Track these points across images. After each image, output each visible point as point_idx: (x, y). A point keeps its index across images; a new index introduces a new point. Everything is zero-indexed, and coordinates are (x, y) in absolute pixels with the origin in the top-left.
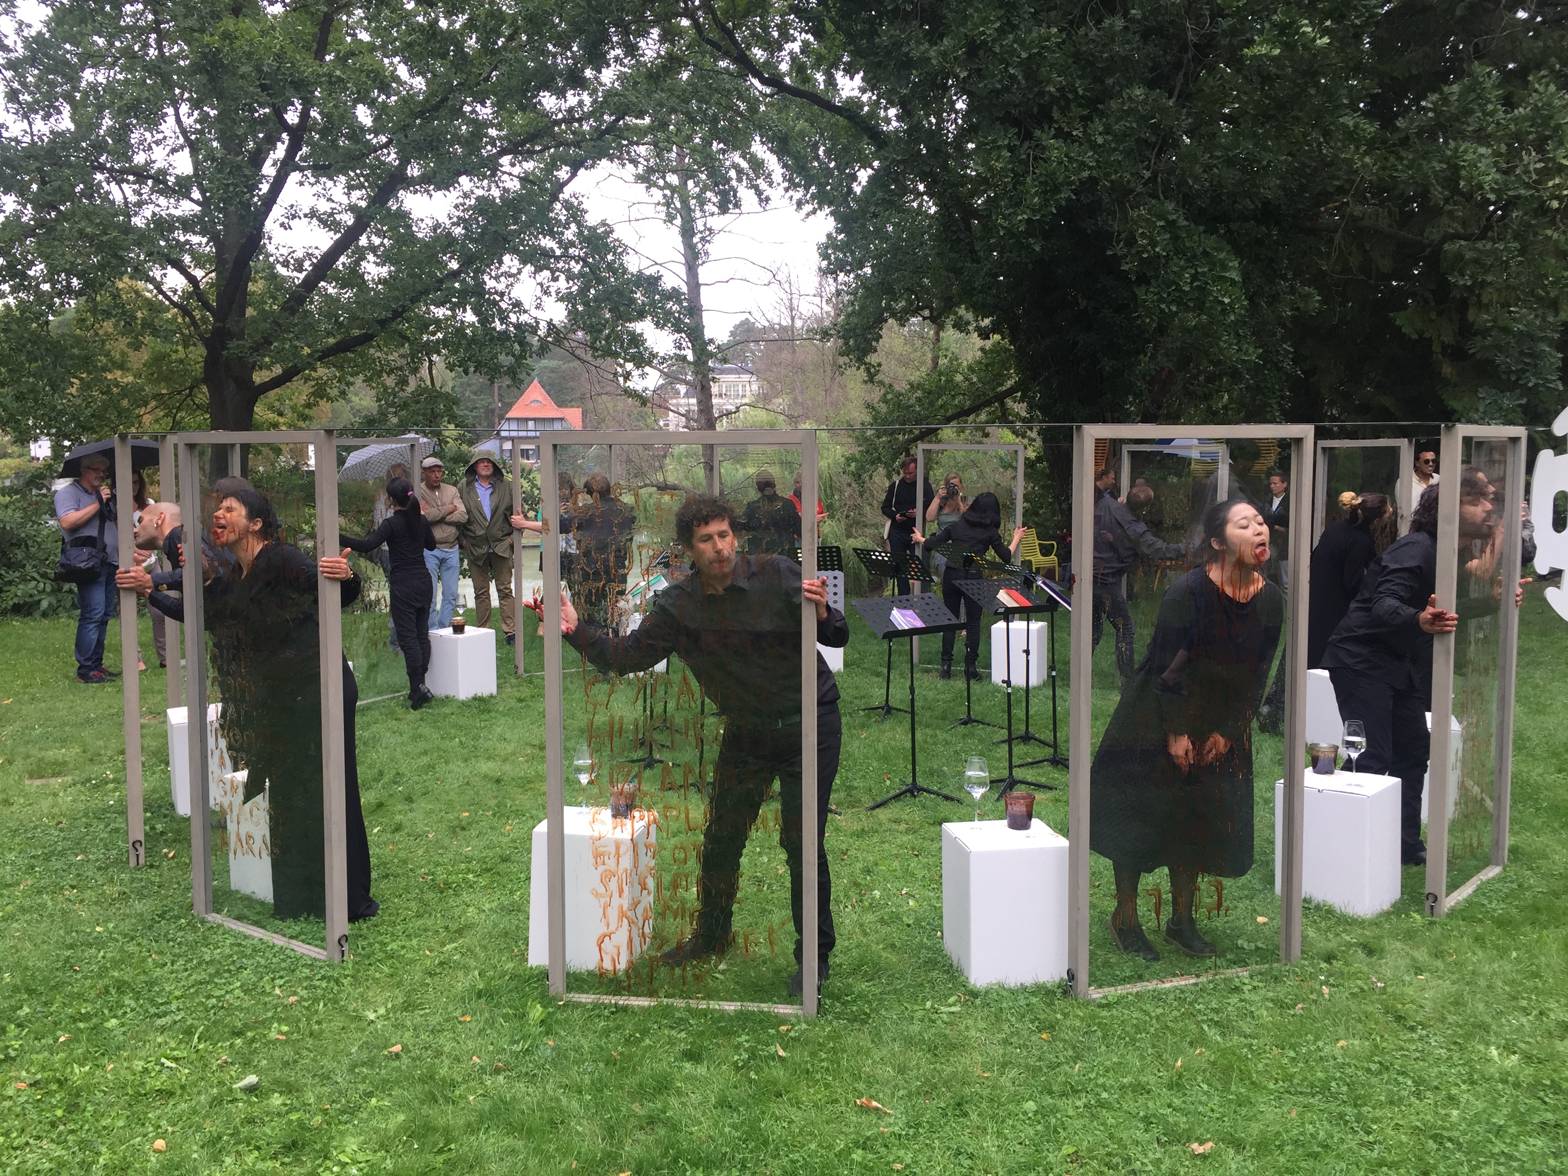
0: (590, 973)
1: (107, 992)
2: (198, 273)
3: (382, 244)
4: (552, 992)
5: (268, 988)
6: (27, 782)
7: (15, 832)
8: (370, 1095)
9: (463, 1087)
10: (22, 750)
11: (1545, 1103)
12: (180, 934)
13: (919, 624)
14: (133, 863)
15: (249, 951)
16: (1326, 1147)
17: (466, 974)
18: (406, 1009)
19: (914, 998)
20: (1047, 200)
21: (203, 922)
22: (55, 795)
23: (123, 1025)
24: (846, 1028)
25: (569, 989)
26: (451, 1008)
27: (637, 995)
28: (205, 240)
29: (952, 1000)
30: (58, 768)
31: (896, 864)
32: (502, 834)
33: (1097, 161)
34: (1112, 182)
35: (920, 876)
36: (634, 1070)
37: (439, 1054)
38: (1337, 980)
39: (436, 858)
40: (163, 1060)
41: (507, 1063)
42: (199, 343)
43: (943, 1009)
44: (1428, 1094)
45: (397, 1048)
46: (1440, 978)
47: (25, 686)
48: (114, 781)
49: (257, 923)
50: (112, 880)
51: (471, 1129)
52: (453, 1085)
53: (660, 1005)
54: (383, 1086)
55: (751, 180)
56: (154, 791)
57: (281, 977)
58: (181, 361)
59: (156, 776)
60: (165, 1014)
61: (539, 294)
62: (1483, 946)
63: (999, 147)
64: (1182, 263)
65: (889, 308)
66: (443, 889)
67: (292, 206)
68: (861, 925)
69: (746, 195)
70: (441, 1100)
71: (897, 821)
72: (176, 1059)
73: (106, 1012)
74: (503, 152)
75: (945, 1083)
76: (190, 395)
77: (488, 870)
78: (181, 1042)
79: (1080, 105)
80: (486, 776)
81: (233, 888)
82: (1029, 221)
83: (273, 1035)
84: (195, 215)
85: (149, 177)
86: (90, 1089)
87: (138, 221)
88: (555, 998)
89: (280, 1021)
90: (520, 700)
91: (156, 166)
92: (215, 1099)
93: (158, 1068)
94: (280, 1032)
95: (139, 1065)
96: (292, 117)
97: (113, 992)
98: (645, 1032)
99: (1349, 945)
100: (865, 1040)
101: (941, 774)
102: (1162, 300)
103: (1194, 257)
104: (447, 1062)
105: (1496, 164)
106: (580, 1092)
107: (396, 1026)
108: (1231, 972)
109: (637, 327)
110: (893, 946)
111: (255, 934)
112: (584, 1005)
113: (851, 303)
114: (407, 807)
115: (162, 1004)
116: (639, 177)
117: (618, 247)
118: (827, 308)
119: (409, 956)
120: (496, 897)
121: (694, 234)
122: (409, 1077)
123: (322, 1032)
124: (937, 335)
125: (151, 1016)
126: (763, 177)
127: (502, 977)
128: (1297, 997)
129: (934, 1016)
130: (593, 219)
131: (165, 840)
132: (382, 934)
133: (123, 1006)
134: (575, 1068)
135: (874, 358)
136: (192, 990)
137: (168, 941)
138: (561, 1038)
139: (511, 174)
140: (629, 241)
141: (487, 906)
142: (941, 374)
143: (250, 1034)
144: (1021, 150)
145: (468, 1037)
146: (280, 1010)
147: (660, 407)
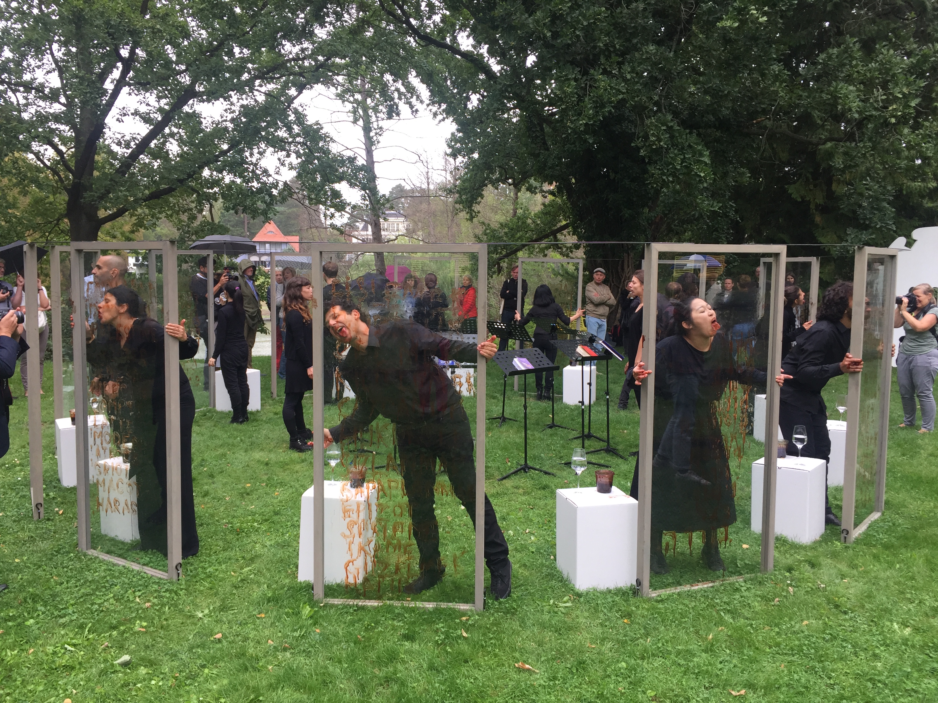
0: (338, 585)
1: (25, 601)
2: (63, 148)
3: (178, 133)
4: (316, 598)
5: (131, 598)
8: (204, 666)
9: (264, 660)
11: (931, 657)
12: (70, 563)
13: (531, 367)
14: (36, 517)
15: (117, 574)
16: (807, 688)
17: (259, 587)
18: (222, 610)
19: (542, 598)
20: (597, 112)
21: (85, 555)
23: (37, 623)
24: (502, 618)
25: (326, 595)
26: (251, 609)
27: (370, 598)
28: (68, 128)
29: (565, 599)
31: (520, 514)
32: (273, 498)
33: (627, 89)
34: (635, 102)
35: (536, 521)
36: (373, 647)
37: (246, 639)
38: (797, 583)
39: (232, 513)
40: (66, 646)
41: (291, 644)
42: (64, 192)
43: (561, 605)
44: (862, 653)
45: (219, 636)
46: (856, 581)
48: (20, 465)
49: (120, 556)
50: (23, 529)
51: (273, 687)
52: (258, 659)
53: (385, 605)
54: (213, 661)
55: (407, 99)
56: (47, 471)
57: (139, 591)
58: (51, 203)
59: (47, 462)
60: (65, 616)
61: (278, 165)
62: (879, 561)
63: (568, 79)
64: (676, 151)
65: (488, 178)
66: (239, 532)
67: (124, 108)
69: (403, 107)
70: (251, 669)
71: (517, 487)
72: (74, 645)
73: (26, 614)
74: (256, 78)
75: (570, 652)
76: (57, 224)
77: (266, 520)
78: (77, 633)
79: (617, 55)
80: (259, 461)
81: (103, 532)
82: (586, 125)
83: (137, 628)
84: (63, 113)
85: (33, 88)
86: (18, 666)
87: (26, 116)
88: (318, 602)
89: (141, 619)
90: (276, 414)
91: (38, 81)
92: (102, 671)
93: (63, 651)
94: (142, 627)
95: (50, 649)
96: (125, 53)
97: (30, 601)
98: (377, 623)
99: (800, 562)
100: (516, 625)
101: (540, 458)
102: (663, 174)
103: (683, 148)
104: (252, 644)
105: (858, 96)
106: (340, 662)
107: (216, 621)
108: (733, 579)
109: (337, 186)
110: (525, 565)
111: (120, 563)
112: (337, 606)
113: (466, 174)
114: (211, 481)
115: (62, 609)
116: (338, 95)
117: (325, 138)
118: (449, 177)
119: (221, 575)
120: (273, 537)
121: (371, 130)
122: (229, 655)
123: (168, 626)
124: (517, 194)
125: (56, 617)
126: (415, 97)
127: (282, 588)
128: (775, 594)
129: (556, 609)
130: (310, 120)
131: (56, 503)
132: (202, 562)
133: (37, 610)
134: (335, 647)
135: (476, 208)
136: (81, 600)
137: (63, 568)
138: (324, 628)
139: (260, 91)
140: (333, 134)
141: (268, 543)
142: (519, 218)
143: (122, 628)
144: (582, 81)
145: (264, 627)
146: (140, 612)
147: (350, 236)
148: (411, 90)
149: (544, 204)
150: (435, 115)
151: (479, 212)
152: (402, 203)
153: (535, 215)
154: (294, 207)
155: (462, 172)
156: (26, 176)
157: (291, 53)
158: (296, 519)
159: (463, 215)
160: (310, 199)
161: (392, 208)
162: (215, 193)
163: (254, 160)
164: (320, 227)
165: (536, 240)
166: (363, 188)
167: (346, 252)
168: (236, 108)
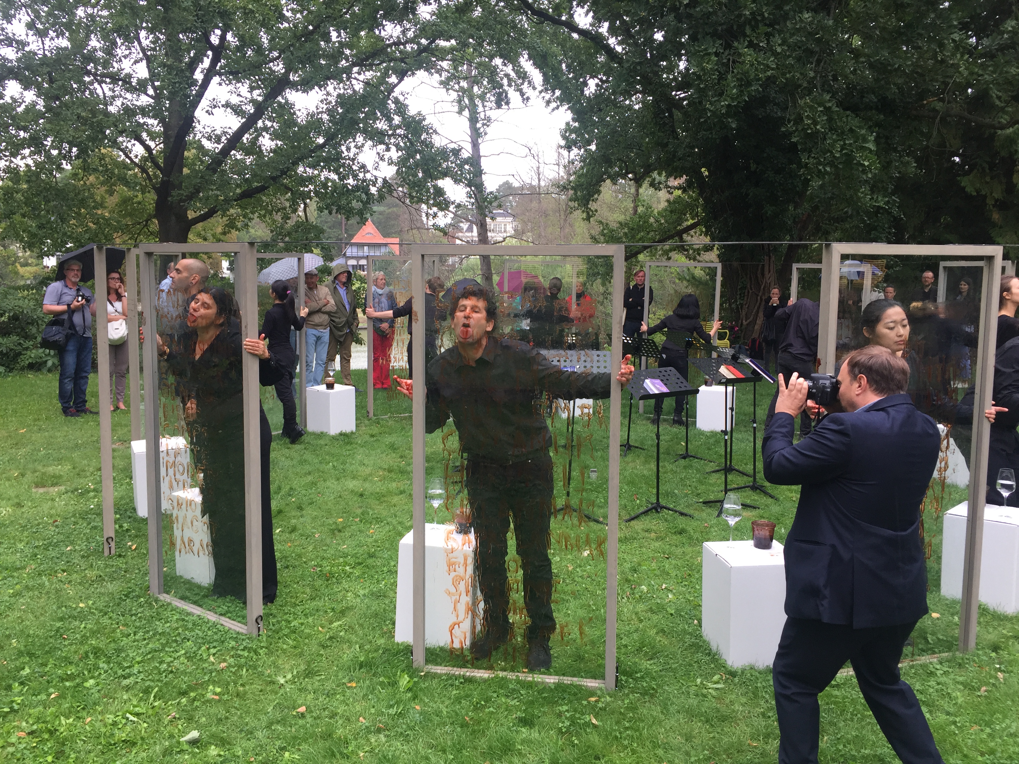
0: (442, 649)
1: (87, 656)
2: (152, 144)
3: (272, 126)
4: (415, 665)
5: (205, 656)
6: (34, 490)
7: (24, 528)
8: (283, 749)
9: (354, 744)
10: (31, 466)
12: (139, 610)
13: (665, 390)
14: (106, 553)
15: (190, 625)
17: (350, 647)
18: (307, 676)
19: (687, 675)
20: (742, 91)
21: (156, 601)
22: (53, 500)
23: (98, 684)
24: (639, 701)
25: (427, 661)
26: (340, 675)
27: (479, 668)
28: (156, 122)
29: (716, 678)
30: (56, 480)
31: (654, 565)
32: (368, 536)
33: (777, 64)
34: (786, 79)
35: (673, 574)
36: (484, 732)
37: (333, 715)
38: (1008, 667)
39: (321, 554)
40: (128, 715)
41: (386, 724)
42: (153, 191)
43: (710, 685)
45: (302, 709)
47: (35, 420)
48: (94, 490)
49: (195, 603)
50: (91, 566)
52: (346, 742)
53: (497, 677)
54: (295, 742)
55: (518, 85)
56: (122, 498)
57: (215, 647)
58: (139, 203)
59: (124, 487)
60: (129, 676)
61: (377, 160)
63: (709, 54)
64: (834, 137)
65: (606, 172)
66: (328, 577)
67: (214, 99)
68: (636, 614)
70: (338, 756)
71: (648, 531)
72: (137, 715)
73: (86, 673)
74: (354, 65)
75: (726, 751)
76: (146, 225)
77: (360, 564)
78: (141, 699)
79: (766, 25)
80: (352, 491)
81: (178, 574)
82: (729, 106)
83: (209, 696)
84: (150, 105)
85: (120, 80)
86: (72, 739)
87: (112, 109)
88: (418, 670)
89: (214, 683)
90: (372, 436)
91: (125, 72)
92: (166, 750)
93: (124, 721)
94: (216, 694)
95: (110, 718)
96: (215, 40)
97: (91, 656)
98: (488, 700)
100: (656, 711)
101: (674, 495)
102: (820, 163)
103: (843, 133)
104: (340, 722)
106: (444, 751)
107: (300, 690)
108: (925, 659)
109: (441, 183)
110: (663, 631)
111: (195, 611)
112: (439, 676)
113: (582, 168)
114: (299, 514)
115: (127, 667)
116: (442, 83)
117: (427, 130)
118: (562, 173)
119: (307, 631)
120: (368, 584)
121: (477, 121)
122: (313, 735)
123: (245, 693)
124: (637, 191)
125: (119, 677)
126: (526, 83)
127: (376, 651)
128: (980, 681)
129: (705, 691)
130: (412, 111)
131: (130, 536)
132: (286, 614)
133: (99, 668)
134: (438, 730)
135: (593, 206)
136: (149, 656)
137: (132, 615)
138: (426, 705)
139: (358, 80)
140: (436, 126)
141: (362, 592)
142: (640, 217)
143: (192, 694)
144: (724, 56)
145: (355, 700)
146: (214, 674)
147: (453, 237)
148: (523, 76)
149: (668, 201)
150: (548, 103)
151: (596, 211)
152: (510, 202)
153: (659, 213)
154: (394, 207)
155: (578, 164)
156: (112, 173)
157: (391, 37)
158: (392, 563)
159: (579, 214)
160: (411, 197)
161: (500, 206)
162: (310, 191)
163: (351, 155)
164: (421, 228)
165: (660, 241)
166: (469, 185)
167: (448, 255)
168: (333, 99)
